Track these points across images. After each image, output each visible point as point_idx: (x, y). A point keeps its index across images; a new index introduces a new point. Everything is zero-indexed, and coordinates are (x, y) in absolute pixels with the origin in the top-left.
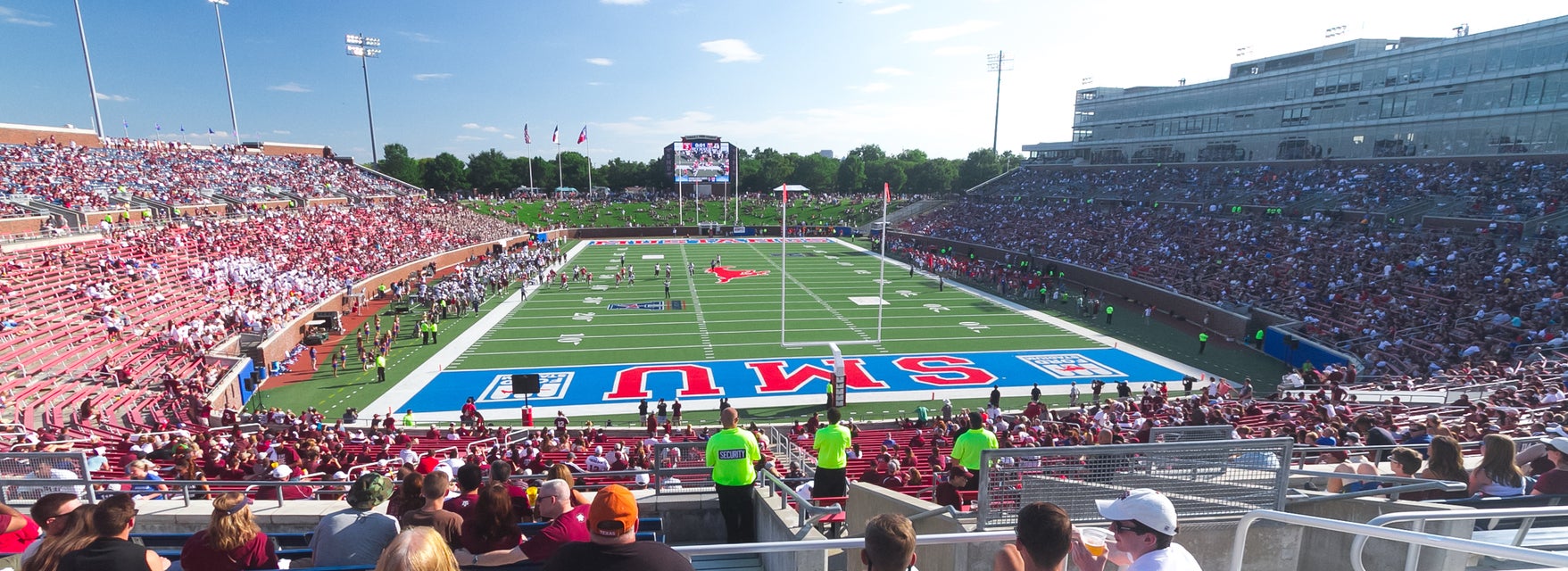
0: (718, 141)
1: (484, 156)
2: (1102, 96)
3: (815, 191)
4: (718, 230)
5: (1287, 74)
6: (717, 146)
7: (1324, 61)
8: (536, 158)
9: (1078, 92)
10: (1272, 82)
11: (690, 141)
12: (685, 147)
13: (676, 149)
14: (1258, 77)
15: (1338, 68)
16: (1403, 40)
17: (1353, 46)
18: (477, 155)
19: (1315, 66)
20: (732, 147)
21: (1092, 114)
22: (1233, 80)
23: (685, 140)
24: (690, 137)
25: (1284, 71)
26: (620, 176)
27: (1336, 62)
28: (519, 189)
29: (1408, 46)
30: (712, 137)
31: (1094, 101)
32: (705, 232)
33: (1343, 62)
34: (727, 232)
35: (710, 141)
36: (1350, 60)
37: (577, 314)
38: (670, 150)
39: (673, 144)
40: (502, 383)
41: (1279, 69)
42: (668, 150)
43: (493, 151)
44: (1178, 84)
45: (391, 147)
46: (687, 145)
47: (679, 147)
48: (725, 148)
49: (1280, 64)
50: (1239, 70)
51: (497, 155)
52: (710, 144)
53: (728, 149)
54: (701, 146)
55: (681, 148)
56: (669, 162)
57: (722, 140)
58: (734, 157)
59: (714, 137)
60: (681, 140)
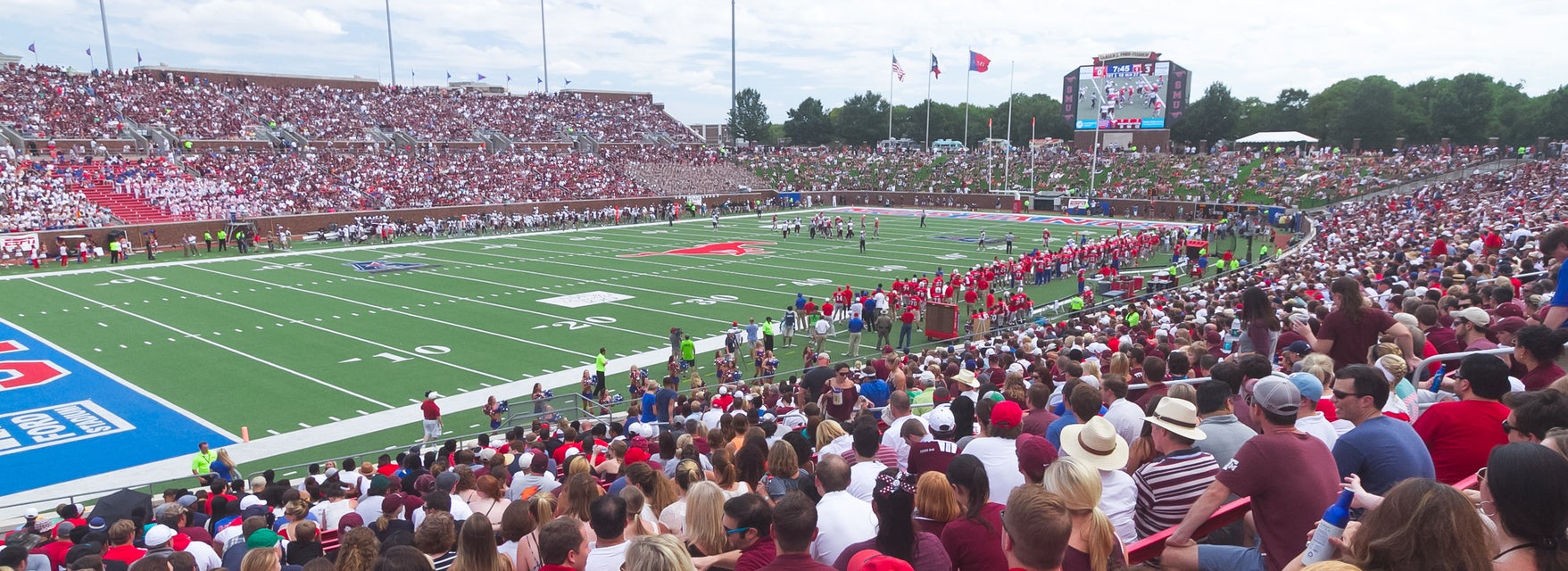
0: (1153, 58)
6: (1149, 69)
11: (1109, 64)
12: (1095, 74)
13: (1081, 78)
20: (1171, 64)
23: (1097, 63)
24: (1107, 57)
28: (885, 141)
30: (1142, 54)
35: (1137, 62)
38: (1072, 82)
39: (1078, 69)
42: (1070, 79)
46: (1100, 70)
47: (1086, 75)
48: (1162, 70)
51: (872, 99)
52: (1136, 66)
53: (1167, 72)
54: (1122, 69)
55: (1091, 76)
56: (1070, 99)
57: (1160, 58)
58: (1178, 85)
59: (1147, 55)
60: (1091, 62)
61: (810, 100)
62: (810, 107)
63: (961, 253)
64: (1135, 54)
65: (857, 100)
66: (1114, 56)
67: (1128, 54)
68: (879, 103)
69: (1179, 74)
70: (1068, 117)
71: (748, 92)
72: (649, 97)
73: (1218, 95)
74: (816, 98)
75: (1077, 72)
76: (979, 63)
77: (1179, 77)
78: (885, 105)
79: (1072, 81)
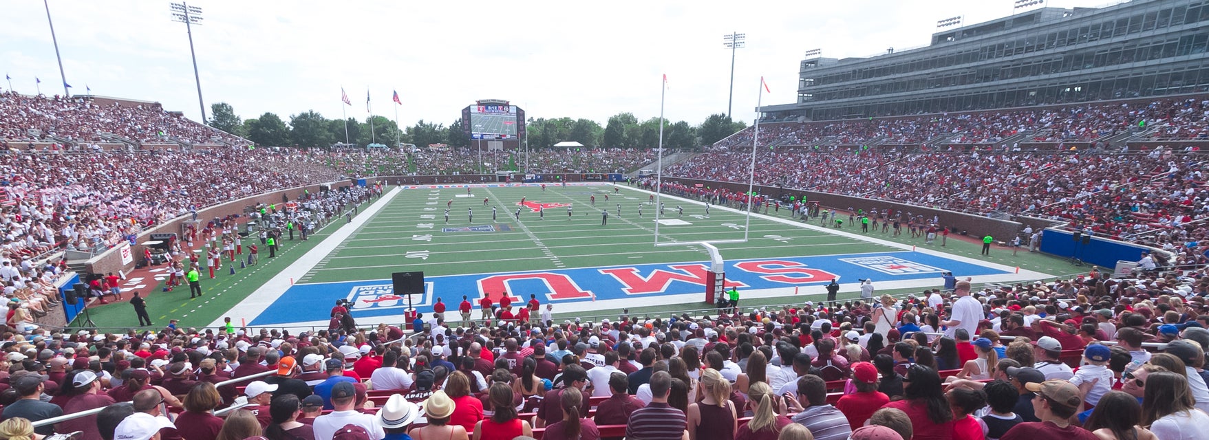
0: (507, 104)
1: (304, 116)
2: (822, 65)
3: (588, 147)
4: (512, 176)
5: (981, 40)
6: (506, 109)
7: (1013, 27)
8: (350, 119)
9: (802, 62)
10: (968, 48)
11: (484, 104)
12: (479, 110)
13: (471, 111)
14: (956, 43)
15: (1026, 32)
16: (1076, 9)
17: (1040, 13)
18: (297, 115)
19: (1006, 32)
20: (517, 108)
21: (812, 80)
22: (934, 47)
23: (479, 103)
24: (484, 101)
25: (979, 38)
26: (423, 136)
27: (1025, 28)
28: (336, 144)
29: (1079, 13)
30: (502, 101)
31: (816, 69)
32: (503, 179)
33: (1031, 27)
34: (519, 178)
35: (501, 105)
36: (1037, 25)
37: (414, 236)
38: (467, 112)
39: (469, 107)
40: (360, 293)
41: (973, 36)
42: (466, 112)
43: (311, 113)
44: (887, 52)
45: (218, 106)
46: (481, 107)
47: (474, 110)
48: (512, 110)
49: (975, 32)
50: (939, 38)
51: (313, 115)
52: (500, 107)
53: (515, 112)
54: (493, 108)
55: (476, 111)
56: (467, 122)
57: (510, 104)
58: (521, 118)
59: (504, 101)
60: (476, 103)
61: (267, 114)
62: (269, 121)
64: (498, 101)
66: (487, 101)
67: (495, 100)
69: (521, 112)
70: (467, 132)
71: (223, 105)
72: (158, 105)
74: (272, 113)
75: (469, 108)
77: (520, 113)
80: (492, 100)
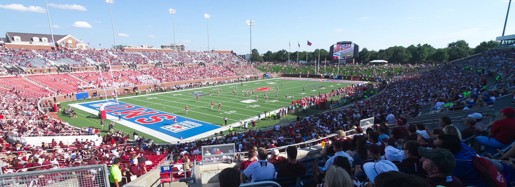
0: (350, 43)
6: (349, 45)
11: (340, 44)
12: (337, 46)
13: (334, 47)
20: (355, 44)
23: (338, 44)
28: (287, 61)
30: (348, 42)
34: (332, 78)
35: (347, 44)
39: (333, 45)
46: (338, 45)
47: (335, 46)
48: (353, 46)
51: (284, 51)
54: (343, 45)
55: (336, 47)
56: (331, 52)
57: (352, 43)
58: (356, 49)
59: (349, 42)
60: (336, 44)
61: (269, 51)
62: (269, 53)
63: (315, 90)
65: (280, 51)
66: (341, 42)
67: (345, 42)
68: (285, 52)
70: (331, 55)
71: (255, 50)
72: (233, 51)
73: (365, 50)
74: (270, 51)
76: (309, 44)
77: (356, 47)
78: (287, 53)
79: (332, 48)
80: (343, 42)
